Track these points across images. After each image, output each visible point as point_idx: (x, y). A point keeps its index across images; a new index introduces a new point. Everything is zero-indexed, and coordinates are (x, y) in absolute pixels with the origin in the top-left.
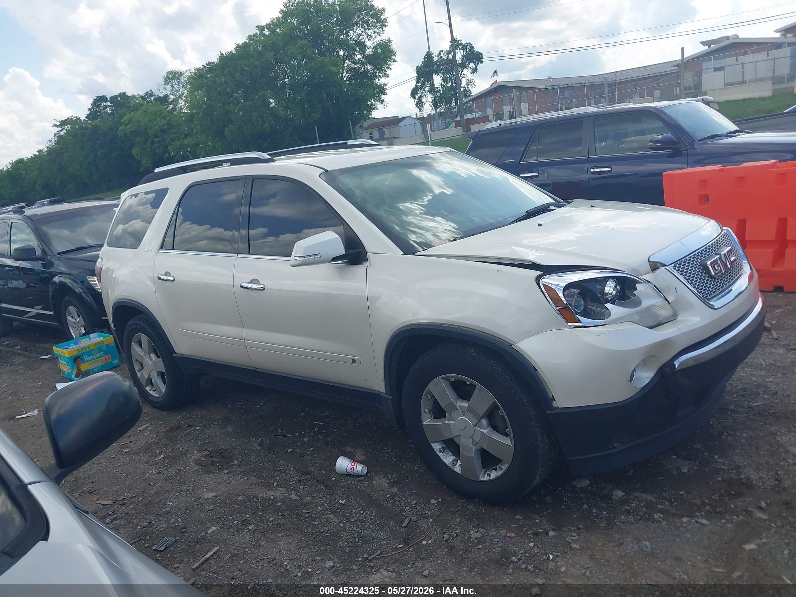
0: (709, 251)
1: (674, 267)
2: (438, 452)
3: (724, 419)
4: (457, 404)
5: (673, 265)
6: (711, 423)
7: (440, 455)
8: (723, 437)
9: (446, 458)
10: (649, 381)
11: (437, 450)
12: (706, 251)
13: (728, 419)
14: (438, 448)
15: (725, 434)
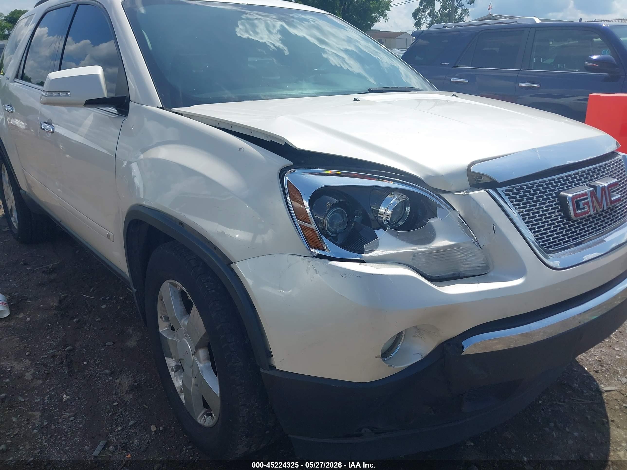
0: (587, 178)
1: (506, 191)
2: (170, 370)
3: (560, 401)
4: (181, 321)
5: (507, 188)
6: (541, 402)
7: (172, 374)
8: (547, 429)
9: (177, 380)
10: (420, 359)
11: (170, 367)
12: (582, 176)
13: (564, 402)
14: (171, 365)
15: (552, 425)
